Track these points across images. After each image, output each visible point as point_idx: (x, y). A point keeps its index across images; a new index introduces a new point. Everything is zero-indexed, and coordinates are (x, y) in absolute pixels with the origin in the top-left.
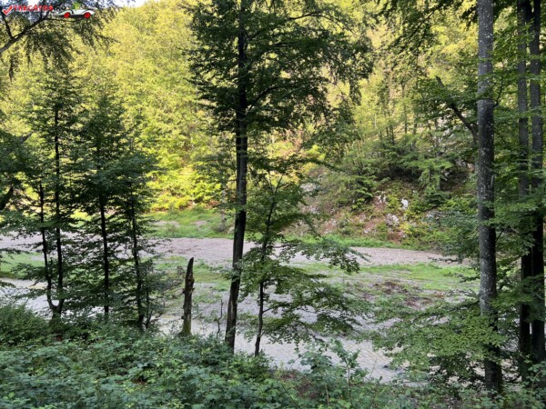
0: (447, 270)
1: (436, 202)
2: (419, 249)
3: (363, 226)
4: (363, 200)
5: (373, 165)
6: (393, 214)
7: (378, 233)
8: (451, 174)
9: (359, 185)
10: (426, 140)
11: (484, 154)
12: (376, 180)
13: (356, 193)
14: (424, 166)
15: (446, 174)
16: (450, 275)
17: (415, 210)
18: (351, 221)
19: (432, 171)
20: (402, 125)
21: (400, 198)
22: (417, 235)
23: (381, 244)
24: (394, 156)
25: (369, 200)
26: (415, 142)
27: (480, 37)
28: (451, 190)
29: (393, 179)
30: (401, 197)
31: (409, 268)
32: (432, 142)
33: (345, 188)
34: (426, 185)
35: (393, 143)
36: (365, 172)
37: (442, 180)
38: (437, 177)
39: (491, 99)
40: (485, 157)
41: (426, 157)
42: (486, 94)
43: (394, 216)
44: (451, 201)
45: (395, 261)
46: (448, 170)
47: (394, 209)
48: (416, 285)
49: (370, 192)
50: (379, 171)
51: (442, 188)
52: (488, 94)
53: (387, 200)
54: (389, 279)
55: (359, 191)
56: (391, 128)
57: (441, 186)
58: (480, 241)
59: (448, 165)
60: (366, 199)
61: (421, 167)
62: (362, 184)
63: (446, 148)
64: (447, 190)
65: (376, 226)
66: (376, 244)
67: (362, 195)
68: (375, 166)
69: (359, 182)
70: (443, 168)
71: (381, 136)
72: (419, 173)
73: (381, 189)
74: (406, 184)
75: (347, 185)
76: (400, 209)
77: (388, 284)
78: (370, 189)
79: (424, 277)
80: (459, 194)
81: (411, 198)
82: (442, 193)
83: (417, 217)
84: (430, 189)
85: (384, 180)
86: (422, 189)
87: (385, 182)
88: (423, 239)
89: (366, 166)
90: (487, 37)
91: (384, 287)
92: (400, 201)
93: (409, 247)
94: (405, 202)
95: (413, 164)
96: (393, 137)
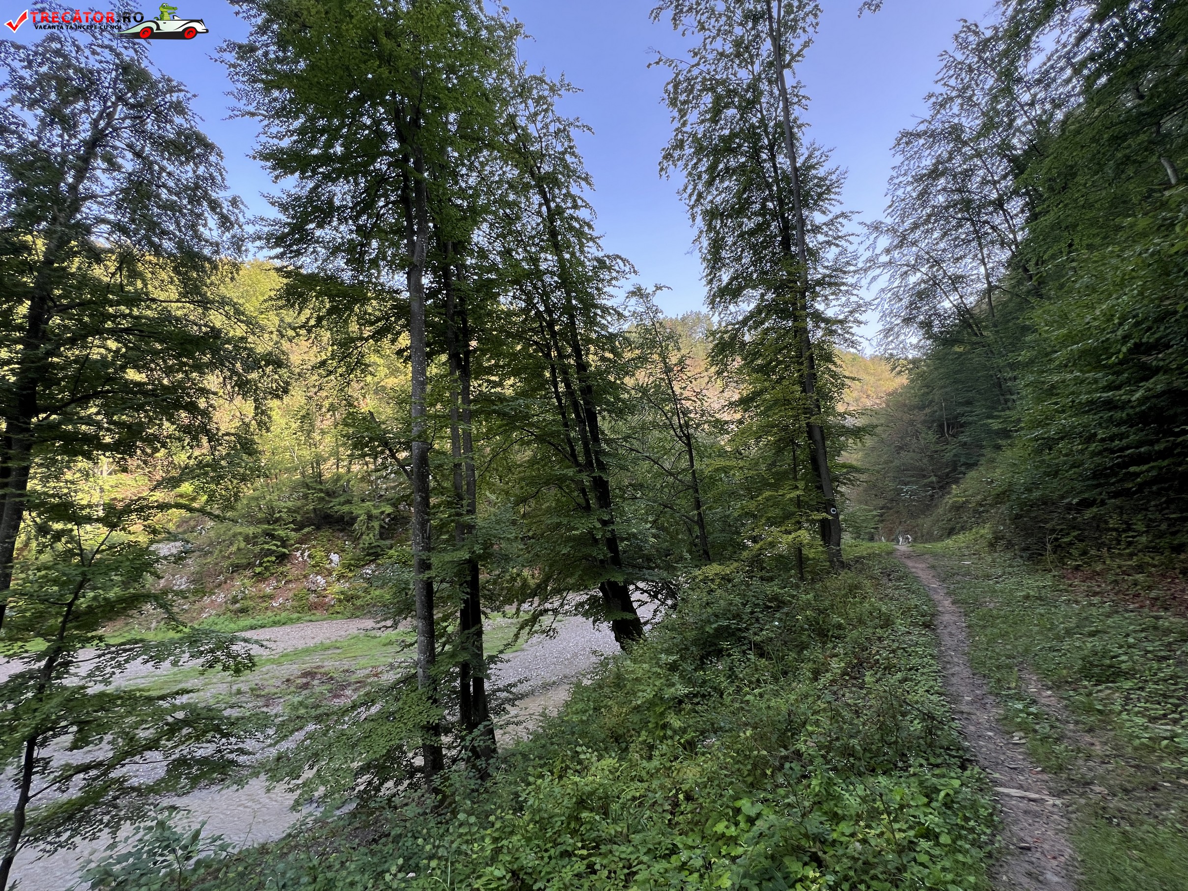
0: (387, 638)
1: (374, 555)
2: (353, 616)
3: (271, 597)
4: (274, 559)
5: (289, 510)
6: (317, 574)
7: (295, 603)
8: (392, 519)
9: (268, 539)
10: (363, 479)
11: (419, 499)
12: (293, 530)
13: (262, 549)
14: (360, 510)
15: (387, 520)
16: (390, 643)
17: (349, 567)
18: (252, 591)
19: (370, 517)
20: (332, 460)
21: (328, 552)
22: (349, 599)
23: (299, 619)
24: (321, 499)
25: (282, 558)
26: (348, 481)
27: (414, 378)
28: (392, 538)
29: (318, 528)
30: (330, 552)
31: (338, 645)
32: (371, 482)
33: (243, 545)
34: (362, 534)
35: (321, 483)
36: (277, 520)
37: (382, 527)
38: (376, 524)
39: (425, 442)
40: (420, 503)
41: (363, 501)
42: (419, 437)
43: (319, 577)
44: (392, 552)
45: (317, 640)
46: (389, 515)
47: (318, 569)
48: (346, 667)
49: (284, 547)
50: (299, 518)
51: (382, 536)
52: (422, 436)
53: (309, 556)
54: (307, 667)
55: (266, 547)
56: (318, 464)
57: (381, 534)
58: (417, 599)
59: (389, 510)
60: (277, 558)
61: (356, 512)
62: (273, 537)
63: (386, 489)
64: (387, 538)
65: (291, 594)
66: (291, 619)
67: (270, 553)
68: (295, 512)
69: (267, 534)
70: (383, 513)
71: (303, 474)
72: (354, 519)
73: (301, 542)
74: (336, 534)
75: (247, 539)
76: (328, 566)
77: (305, 675)
78: (284, 543)
79: (359, 653)
80: (402, 542)
81: (342, 551)
82: (383, 542)
83: (350, 575)
84: (368, 539)
85: (306, 530)
86: (356, 540)
87: (308, 533)
88: (358, 603)
89: (280, 512)
90: (420, 380)
91: (299, 681)
92: (327, 556)
93: (339, 616)
94: (335, 557)
95: (346, 508)
96: (320, 475)
